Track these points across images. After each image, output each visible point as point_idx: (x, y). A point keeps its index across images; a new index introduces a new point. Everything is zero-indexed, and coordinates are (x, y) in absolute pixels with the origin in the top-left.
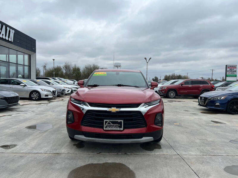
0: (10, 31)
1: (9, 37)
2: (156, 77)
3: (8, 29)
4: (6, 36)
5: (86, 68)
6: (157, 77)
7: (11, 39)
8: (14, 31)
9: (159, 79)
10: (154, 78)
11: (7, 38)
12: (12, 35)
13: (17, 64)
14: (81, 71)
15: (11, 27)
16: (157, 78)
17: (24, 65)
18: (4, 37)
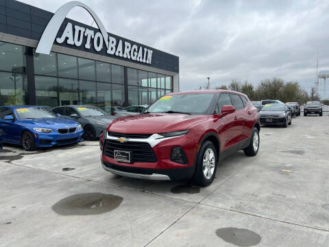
0: (147, 52)
1: (146, 59)
3: (145, 50)
4: (143, 58)
5: (262, 84)
7: (149, 61)
8: (152, 52)
11: (144, 61)
12: (150, 56)
13: (157, 88)
14: (254, 90)
15: (148, 48)
17: (165, 89)
18: (141, 60)
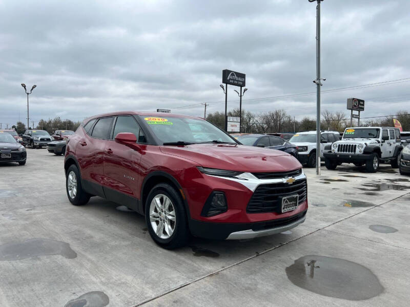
2: (19, 124)
6: (23, 123)
9: (26, 127)
10: (16, 125)
16: (24, 126)
